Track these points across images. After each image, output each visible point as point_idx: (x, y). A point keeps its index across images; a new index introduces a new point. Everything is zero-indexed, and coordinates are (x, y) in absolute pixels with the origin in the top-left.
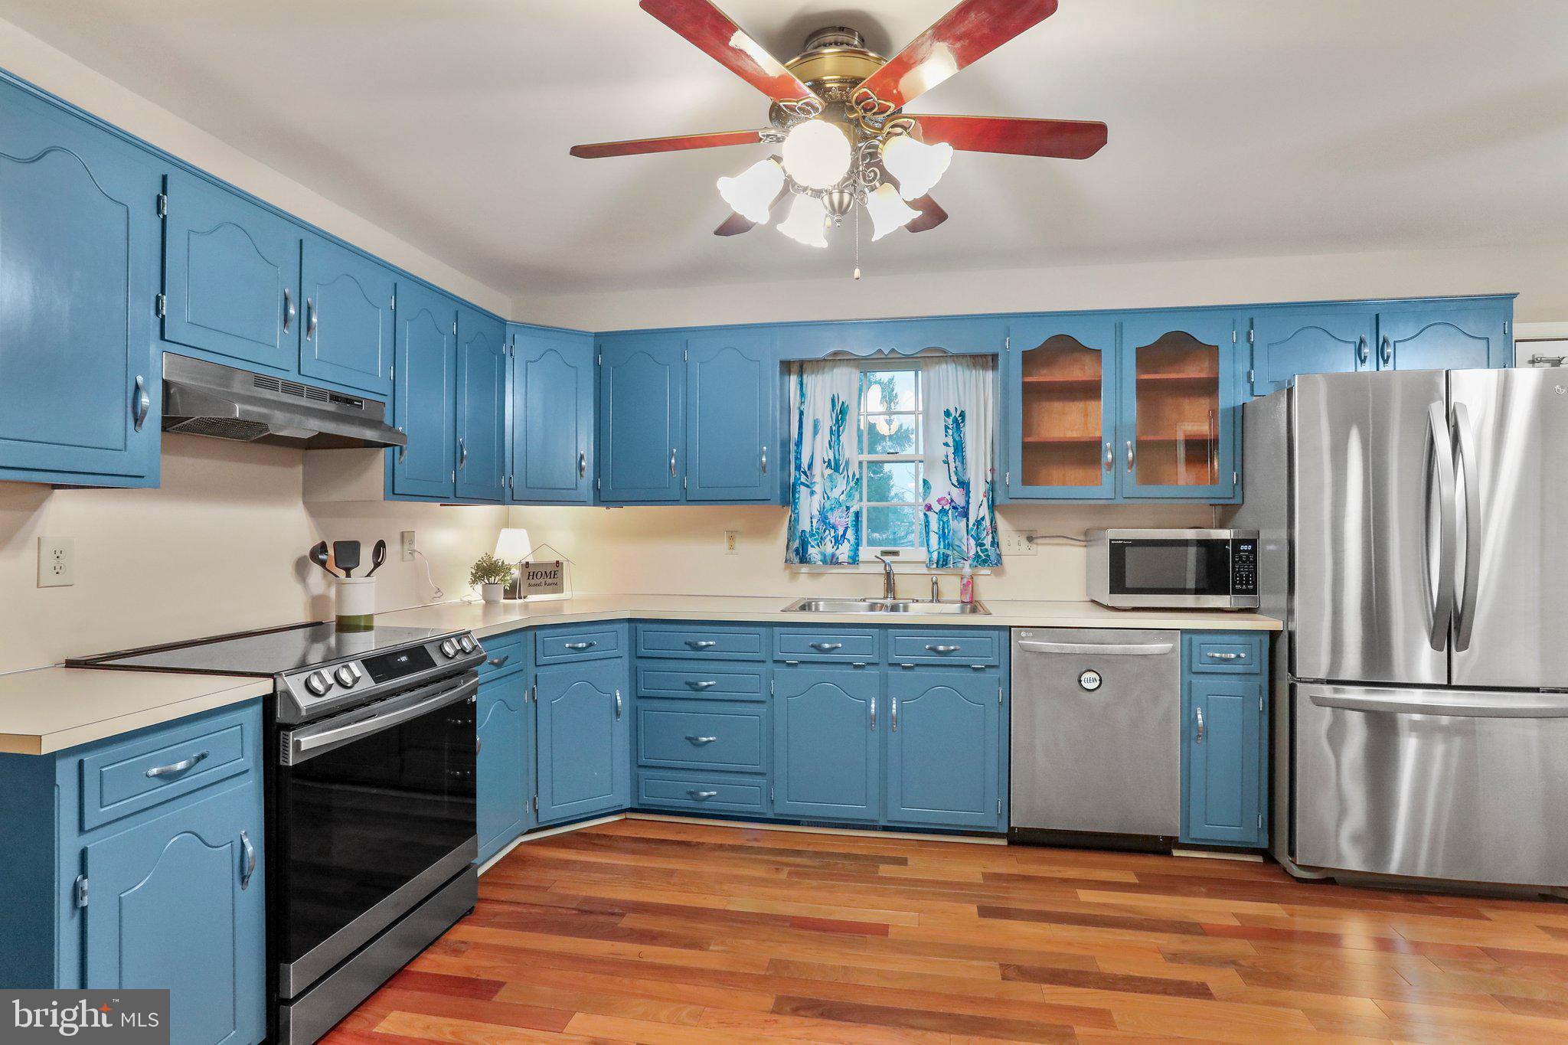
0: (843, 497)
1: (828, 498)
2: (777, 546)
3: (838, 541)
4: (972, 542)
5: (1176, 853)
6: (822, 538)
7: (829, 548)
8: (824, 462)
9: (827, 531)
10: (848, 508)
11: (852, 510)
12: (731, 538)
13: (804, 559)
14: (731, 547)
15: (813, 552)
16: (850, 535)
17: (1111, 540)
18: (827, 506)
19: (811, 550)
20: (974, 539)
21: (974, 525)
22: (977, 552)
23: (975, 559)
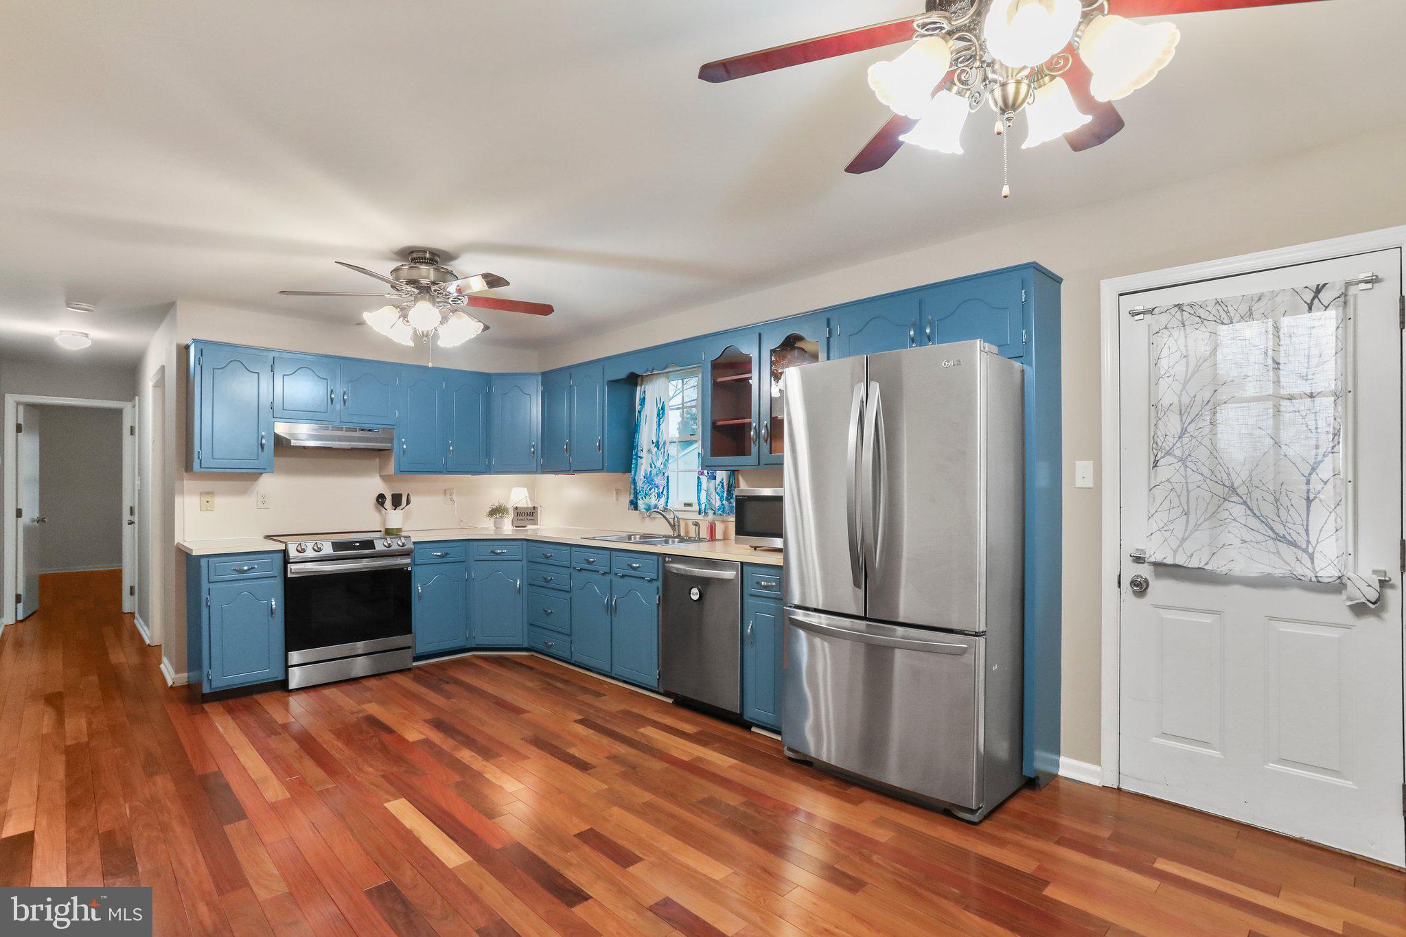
0: (662, 466)
1: (655, 467)
2: (626, 499)
3: (659, 496)
4: (718, 497)
5: (754, 729)
6: (646, 494)
7: (653, 501)
8: (653, 443)
9: (653, 490)
10: (664, 474)
11: (666, 475)
12: (617, 493)
13: (636, 508)
14: (617, 499)
15: (641, 504)
16: (665, 493)
17: (736, 496)
18: (654, 472)
19: (639, 502)
20: (719, 495)
21: (719, 485)
22: (723, 505)
23: (719, 510)
